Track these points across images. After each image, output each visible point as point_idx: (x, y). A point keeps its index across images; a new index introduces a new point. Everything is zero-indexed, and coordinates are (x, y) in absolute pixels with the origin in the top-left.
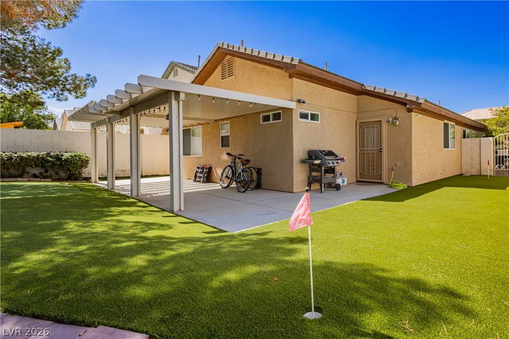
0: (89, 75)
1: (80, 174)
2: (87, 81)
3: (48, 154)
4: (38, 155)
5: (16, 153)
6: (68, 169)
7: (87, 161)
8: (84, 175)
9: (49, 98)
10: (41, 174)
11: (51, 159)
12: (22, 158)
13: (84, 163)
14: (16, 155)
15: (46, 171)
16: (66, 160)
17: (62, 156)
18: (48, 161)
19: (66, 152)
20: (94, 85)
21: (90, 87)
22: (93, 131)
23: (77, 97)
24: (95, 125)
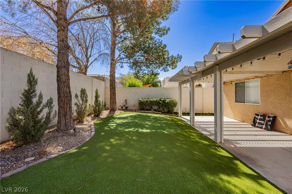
0: (178, 55)
1: (173, 111)
2: (178, 59)
3: (160, 100)
4: (157, 100)
5: (149, 99)
6: (168, 108)
7: (176, 103)
8: (175, 111)
9: (161, 71)
10: (157, 109)
11: (161, 102)
12: (151, 101)
13: (175, 104)
14: (149, 100)
15: (159, 108)
16: (167, 103)
17: (166, 100)
18: (160, 103)
19: (167, 99)
20: (181, 60)
21: (179, 62)
22: (180, 87)
23: (173, 69)
24: (181, 83)
